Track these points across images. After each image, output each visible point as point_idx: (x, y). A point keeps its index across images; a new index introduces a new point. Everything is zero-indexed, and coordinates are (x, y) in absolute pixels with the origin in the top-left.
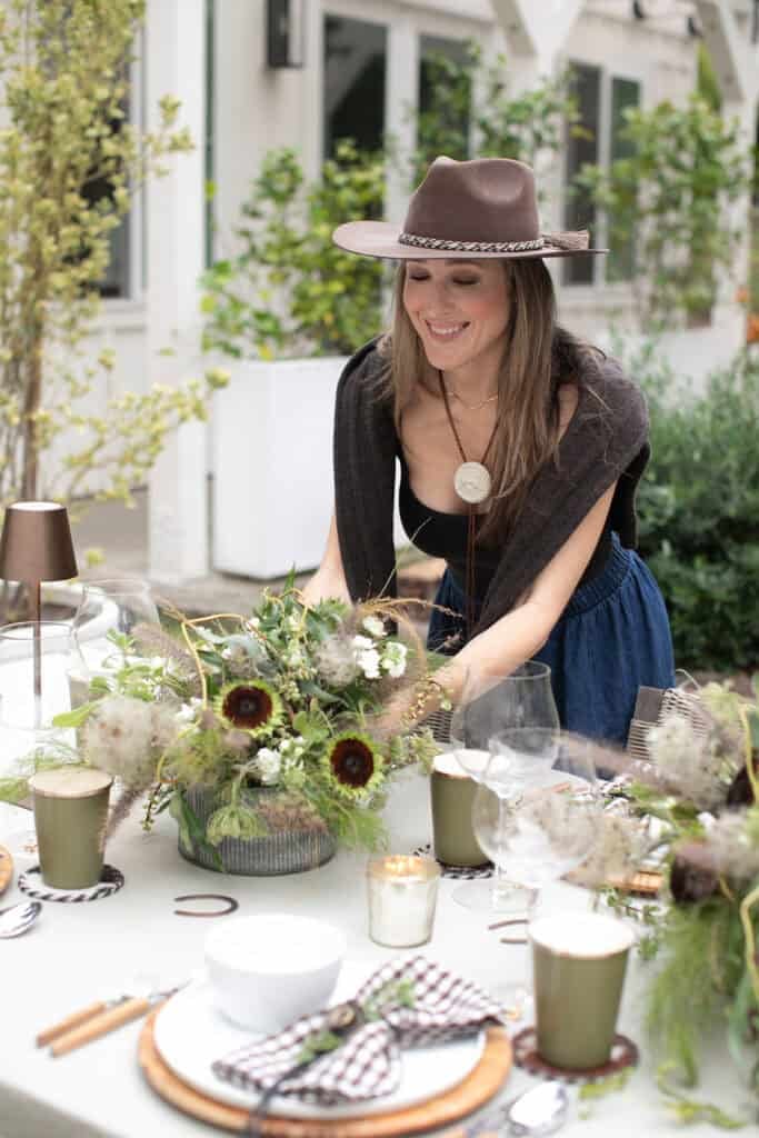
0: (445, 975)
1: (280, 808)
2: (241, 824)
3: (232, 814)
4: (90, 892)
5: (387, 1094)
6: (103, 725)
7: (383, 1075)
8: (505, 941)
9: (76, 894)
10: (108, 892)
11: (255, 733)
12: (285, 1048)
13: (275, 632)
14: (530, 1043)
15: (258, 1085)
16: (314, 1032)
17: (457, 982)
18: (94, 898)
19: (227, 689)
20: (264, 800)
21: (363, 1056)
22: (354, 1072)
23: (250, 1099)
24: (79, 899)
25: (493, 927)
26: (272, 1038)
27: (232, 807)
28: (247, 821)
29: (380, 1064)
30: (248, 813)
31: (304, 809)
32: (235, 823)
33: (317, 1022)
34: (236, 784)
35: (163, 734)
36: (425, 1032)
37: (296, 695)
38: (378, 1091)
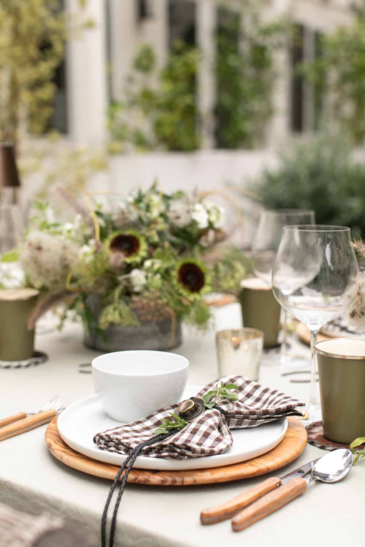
0: (257, 387)
1: (145, 301)
2: (121, 315)
3: (115, 309)
4: (24, 363)
5: (220, 452)
6: (30, 244)
7: (218, 440)
8: (293, 381)
9: (16, 364)
10: (37, 363)
11: (129, 260)
12: (148, 428)
13: (142, 205)
14: (319, 431)
15: (128, 449)
16: (169, 419)
17: (266, 391)
18: (28, 366)
19: (112, 236)
20: (135, 298)
21: (204, 428)
22: (197, 438)
23: (121, 457)
24: (19, 367)
25: (284, 375)
26: (139, 423)
27: (116, 305)
28: (124, 314)
29: (215, 433)
30: (124, 308)
31: (160, 302)
32: (117, 314)
33: (171, 412)
34: (117, 292)
35: (69, 257)
36: (246, 417)
37: (156, 239)
38: (216, 449)
